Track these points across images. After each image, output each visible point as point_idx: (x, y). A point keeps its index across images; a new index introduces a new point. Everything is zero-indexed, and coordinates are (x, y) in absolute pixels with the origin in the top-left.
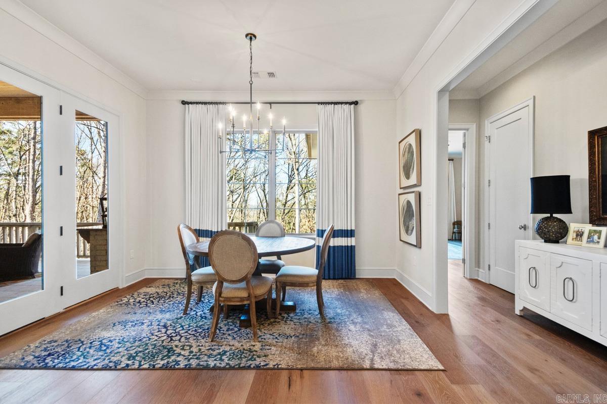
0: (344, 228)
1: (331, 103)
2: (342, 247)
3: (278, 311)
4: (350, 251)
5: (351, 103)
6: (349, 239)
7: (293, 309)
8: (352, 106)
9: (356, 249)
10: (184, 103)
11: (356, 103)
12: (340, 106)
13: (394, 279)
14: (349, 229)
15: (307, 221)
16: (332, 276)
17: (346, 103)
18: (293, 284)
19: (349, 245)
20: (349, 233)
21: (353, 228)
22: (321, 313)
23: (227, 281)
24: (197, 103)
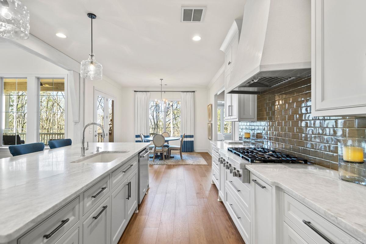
0: (190, 135)
1: (186, 92)
2: (189, 141)
3: (169, 157)
4: (192, 142)
5: (192, 92)
6: (192, 138)
7: (173, 157)
8: (193, 93)
9: (194, 142)
10: (135, 91)
11: (194, 92)
12: (188, 93)
13: (207, 152)
14: (192, 135)
15: (177, 133)
16: (186, 151)
17: (191, 92)
18: (173, 150)
19: (192, 140)
20: (192, 136)
21: (193, 135)
22: (181, 158)
23: (157, 147)
24: (140, 91)
